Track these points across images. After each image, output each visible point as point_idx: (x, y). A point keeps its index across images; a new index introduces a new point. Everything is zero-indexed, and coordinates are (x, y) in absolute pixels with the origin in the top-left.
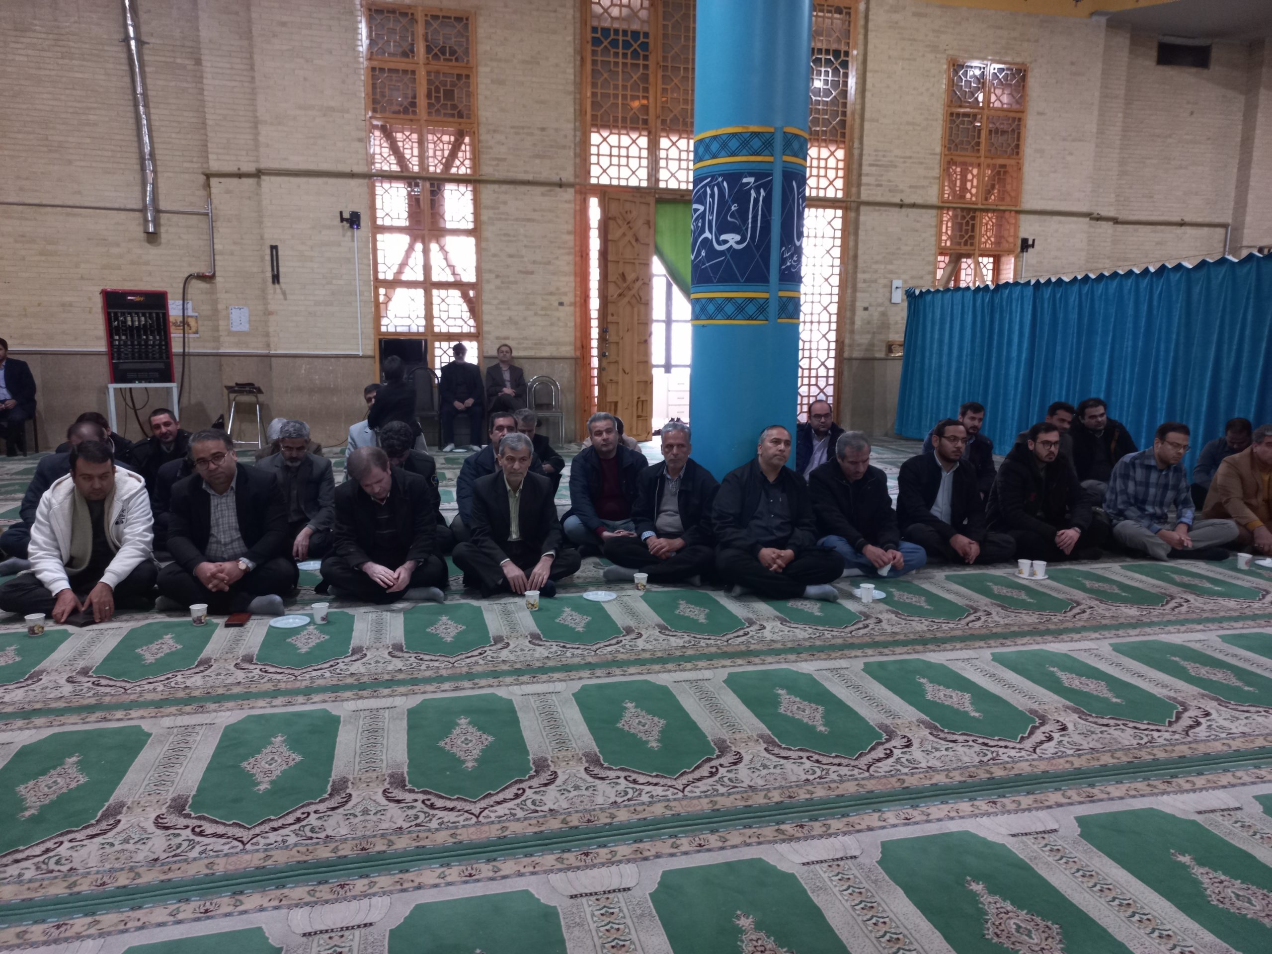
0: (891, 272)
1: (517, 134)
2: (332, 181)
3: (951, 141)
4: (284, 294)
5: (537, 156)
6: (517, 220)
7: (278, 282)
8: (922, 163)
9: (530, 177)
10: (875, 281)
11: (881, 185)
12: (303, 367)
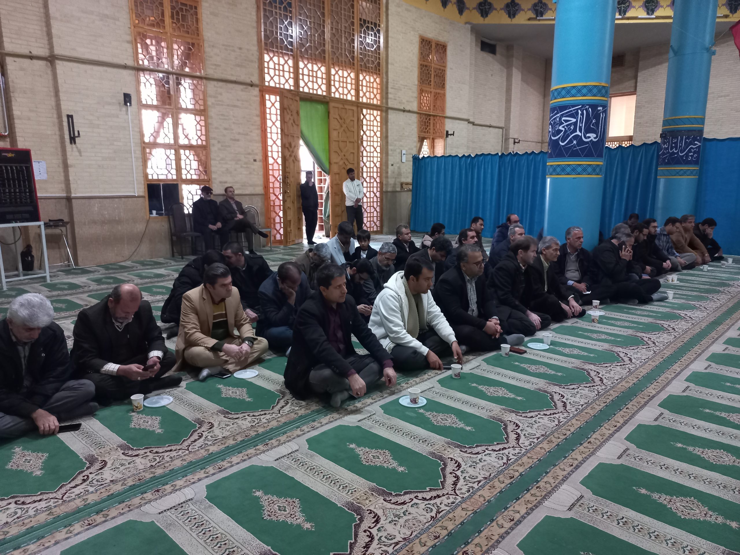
0: (401, 146)
1: (226, 50)
2: (109, 70)
3: (421, 79)
4: (79, 151)
5: (238, 65)
6: (228, 105)
7: (75, 143)
8: (410, 89)
9: (233, 78)
10: (395, 150)
11: (395, 99)
12: (96, 206)
